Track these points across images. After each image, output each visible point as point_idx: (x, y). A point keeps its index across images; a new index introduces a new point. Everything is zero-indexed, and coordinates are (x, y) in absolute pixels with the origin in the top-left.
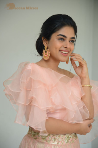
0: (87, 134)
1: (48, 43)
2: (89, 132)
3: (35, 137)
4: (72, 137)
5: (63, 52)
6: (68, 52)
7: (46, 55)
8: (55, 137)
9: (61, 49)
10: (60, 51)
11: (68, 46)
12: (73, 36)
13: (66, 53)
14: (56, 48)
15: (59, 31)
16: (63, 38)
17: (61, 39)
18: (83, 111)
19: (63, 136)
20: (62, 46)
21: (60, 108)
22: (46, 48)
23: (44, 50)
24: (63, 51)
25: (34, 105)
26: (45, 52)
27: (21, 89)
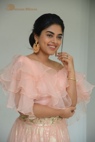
0: (70, 118)
1: (39, 38)
2: (71, 116)
3: (24, 120)
4: (56, 119)
5: (51, 47)
6: (56, 47)
7: (36, 48)
8: (41, 120)
9: (49, 44)
10: (48, 45)
11: (56, 42)
12: (61, 33)
13: (54, 47)
14: (45, 43)
15: (47, 28)
16: (51, 35)
17: (50, 36)
18: (66, 99)
19: (48, 119)
20: (50, 41)
21: (46, 96)
22: (36, 42)
23: (35, 44)
24: (51, 45)
25: (23, 94)
26: (35, 46)
27: (11, 79)
